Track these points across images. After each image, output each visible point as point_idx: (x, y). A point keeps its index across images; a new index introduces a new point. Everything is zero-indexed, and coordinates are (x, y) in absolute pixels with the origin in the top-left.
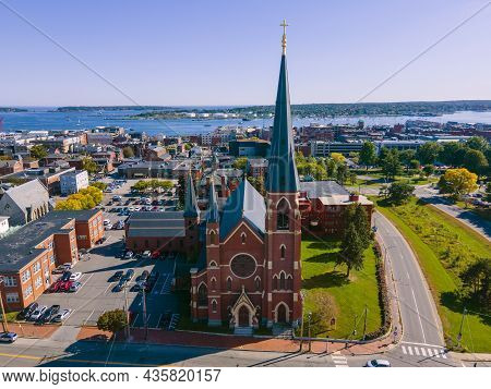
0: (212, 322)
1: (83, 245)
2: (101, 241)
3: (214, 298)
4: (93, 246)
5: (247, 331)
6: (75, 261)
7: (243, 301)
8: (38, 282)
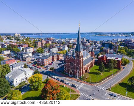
0: (66, 73)
1: (58, 59)
2: (61, 59)
3: (67, 69)
4: (59, 60)
5: (71, 76)
6: (55, 61)
7: (71, 70)
8: (48, 62)
